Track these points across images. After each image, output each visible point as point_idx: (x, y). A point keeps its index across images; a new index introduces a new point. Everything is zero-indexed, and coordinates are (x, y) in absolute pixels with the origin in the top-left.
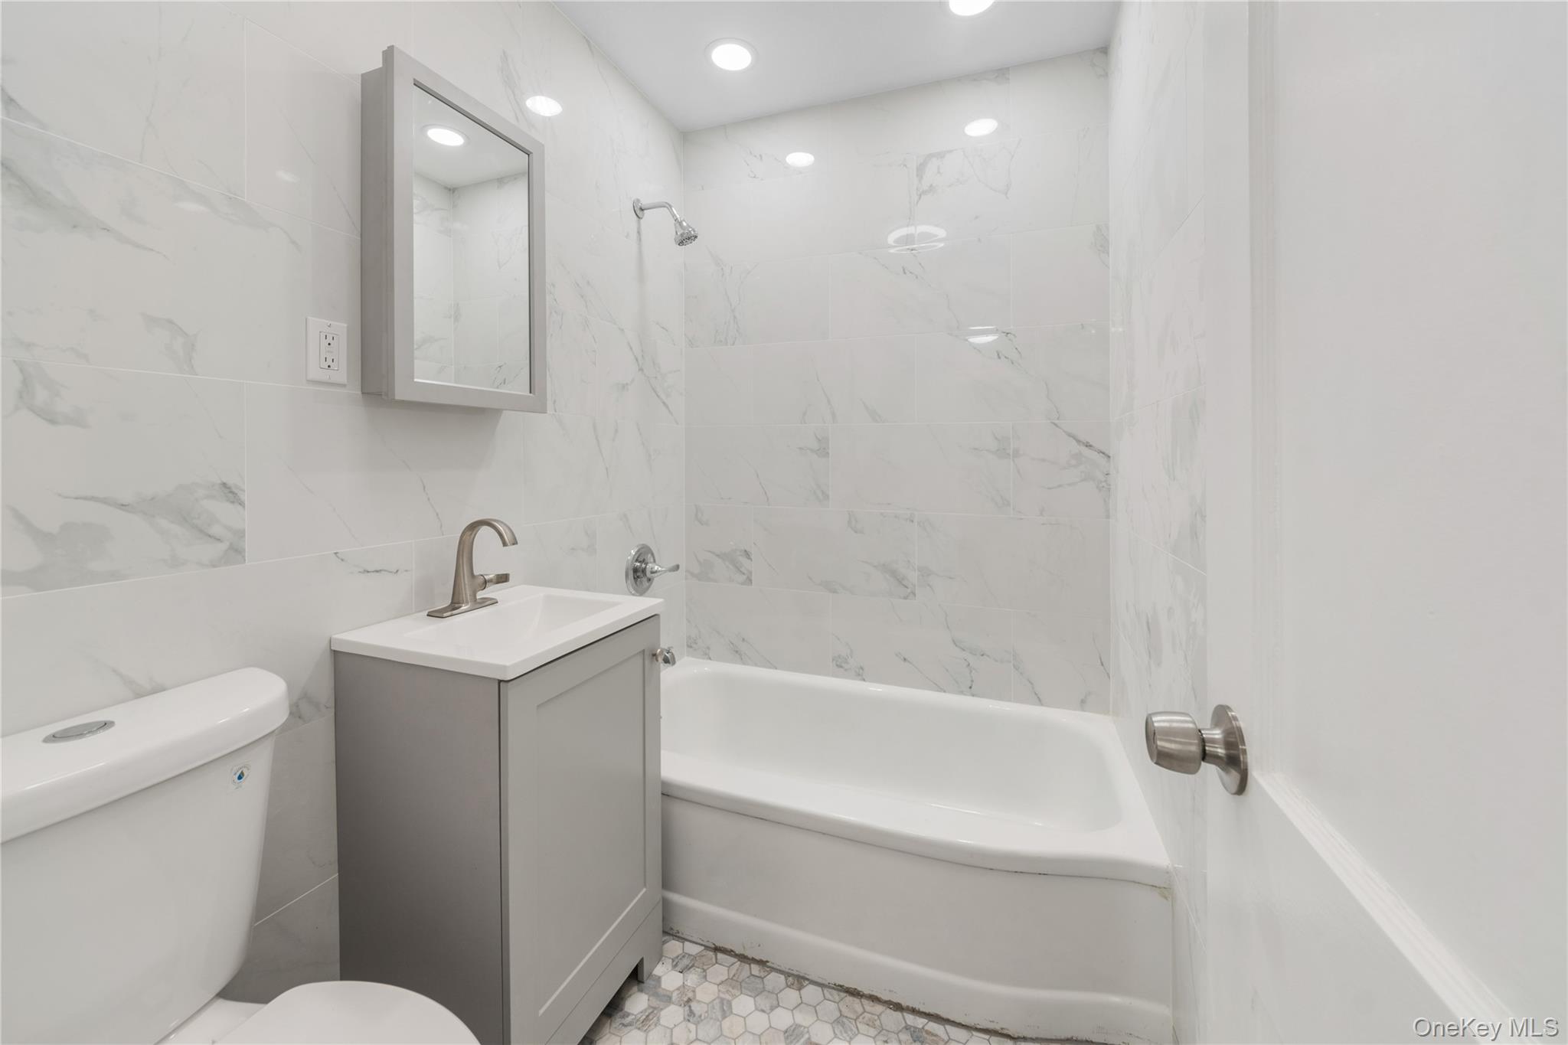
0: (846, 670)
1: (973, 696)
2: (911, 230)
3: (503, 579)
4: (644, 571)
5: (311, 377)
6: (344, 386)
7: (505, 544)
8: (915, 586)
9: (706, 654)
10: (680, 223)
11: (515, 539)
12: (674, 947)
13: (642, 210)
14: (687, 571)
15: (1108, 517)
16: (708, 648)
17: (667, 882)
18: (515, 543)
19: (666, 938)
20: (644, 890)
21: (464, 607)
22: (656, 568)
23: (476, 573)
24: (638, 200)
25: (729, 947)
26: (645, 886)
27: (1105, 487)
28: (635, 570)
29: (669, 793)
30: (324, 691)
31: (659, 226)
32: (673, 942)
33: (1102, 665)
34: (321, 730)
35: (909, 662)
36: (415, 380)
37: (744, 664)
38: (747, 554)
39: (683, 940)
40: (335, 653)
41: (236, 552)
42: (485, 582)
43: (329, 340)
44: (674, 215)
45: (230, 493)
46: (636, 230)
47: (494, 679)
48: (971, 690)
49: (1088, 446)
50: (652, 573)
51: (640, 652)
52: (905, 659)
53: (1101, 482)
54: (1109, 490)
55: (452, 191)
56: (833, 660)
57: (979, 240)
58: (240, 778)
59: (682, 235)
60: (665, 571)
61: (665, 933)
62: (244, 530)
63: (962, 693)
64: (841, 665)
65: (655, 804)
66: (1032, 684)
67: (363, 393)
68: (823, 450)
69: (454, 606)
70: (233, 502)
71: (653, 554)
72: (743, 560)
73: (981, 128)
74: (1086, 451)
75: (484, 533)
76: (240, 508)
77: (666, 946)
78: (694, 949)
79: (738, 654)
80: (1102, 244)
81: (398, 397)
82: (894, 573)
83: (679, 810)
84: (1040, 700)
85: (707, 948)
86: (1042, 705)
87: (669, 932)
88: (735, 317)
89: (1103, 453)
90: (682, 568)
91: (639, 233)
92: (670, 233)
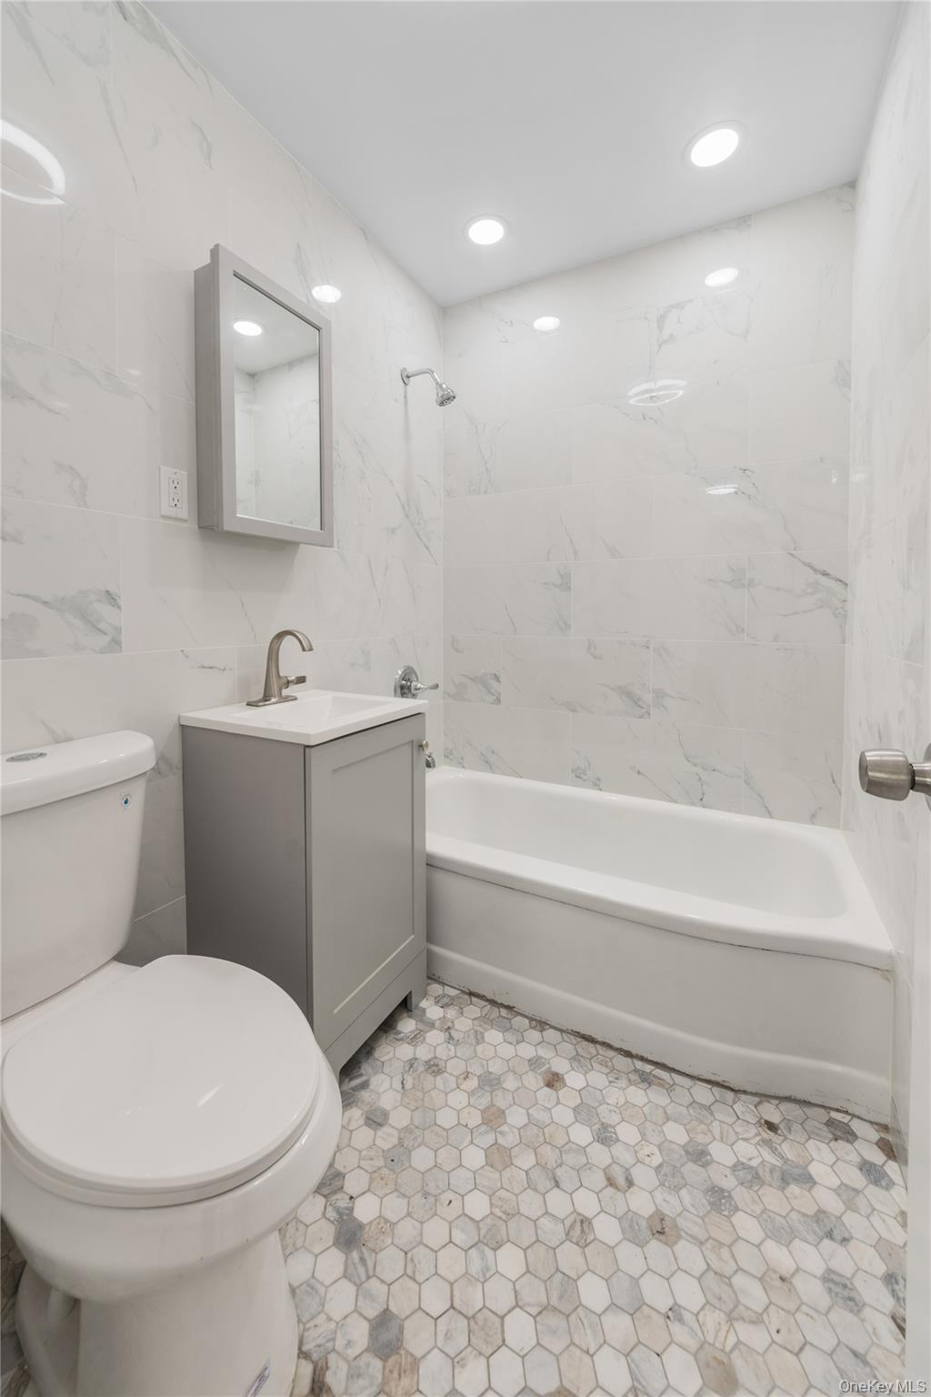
0: (584, 780)
1: (704, 807)
2: (651, 385)
3: (301, 680)
4: (409, 688)
5: (163, 513)
6: (186, 521)
7: (304, 649)
8: (649, 706)
9: (460, 763)
10: (441, 386)
11: (311, 646)
12: (436, 989)
13: (408, 377)
14: (445, 692)
15: (844, 642)
16: (462, 758)
17: (431, 936)
18: (311, 649)
19: (429, 981)
20: (413, 936)
21: (273, 700)
22: (419, 685)
23: (281, 674)
24: (405, 369)
25: (482, 993)
26: (413, 933)
27: (842, 615)
28: (402, 687)
29: (432, 864)
30: (175, 756)
31: (424, 390)
32: (436, 985)
33: (834, 782)
34: (173, 782)
35: (644, 775)
36: (238, 515)
37: (494, 773)
38: (497, 678)
39: (443, 984)
40: (183, 726)
41: (116, 643)
42: (288, 682)
43: (175, 484)
44: (435, 380)
45: (111, 598)
46: (403, 395)
47: (301, 744)
48: (702, 802)
49: (825, 574)
50: (416, 689)
51: (408, 743)
52: (639, 773)
53: (837, 609)
54: (846, 616)
55: (252, 376)
56: (572, 771)
57: (718, 383)
58: (126, 802)
59: (442, 396)
60: (426, 689)
61: (429, 978)
62: (121, 629)
63: (693, 804)
64: (579, 776)
65: (421, 870)
66: (761, 797)
67: (199, 527)
68: (565, 583)
69: (266, 698)
70: (113, 606)
71: (416, 676)
72: (493, 683)
73: (721, 277)
74: (824, 580)
75: (289, 642)
76: (118, 610)
77: (429, 988)
78: (453, 992)
79: (488, 764)
80: (843, 379)
81: (226, 528)
82: (629, 695)
83: (440, 877)
84: (769, 812)
85: (463, 992)
86: (772, 818)
87: (432, 977)
88: (487, 470)
89: (841, 581)
90: (441, 686)
91: (405, 397)
92: (432, 396)
